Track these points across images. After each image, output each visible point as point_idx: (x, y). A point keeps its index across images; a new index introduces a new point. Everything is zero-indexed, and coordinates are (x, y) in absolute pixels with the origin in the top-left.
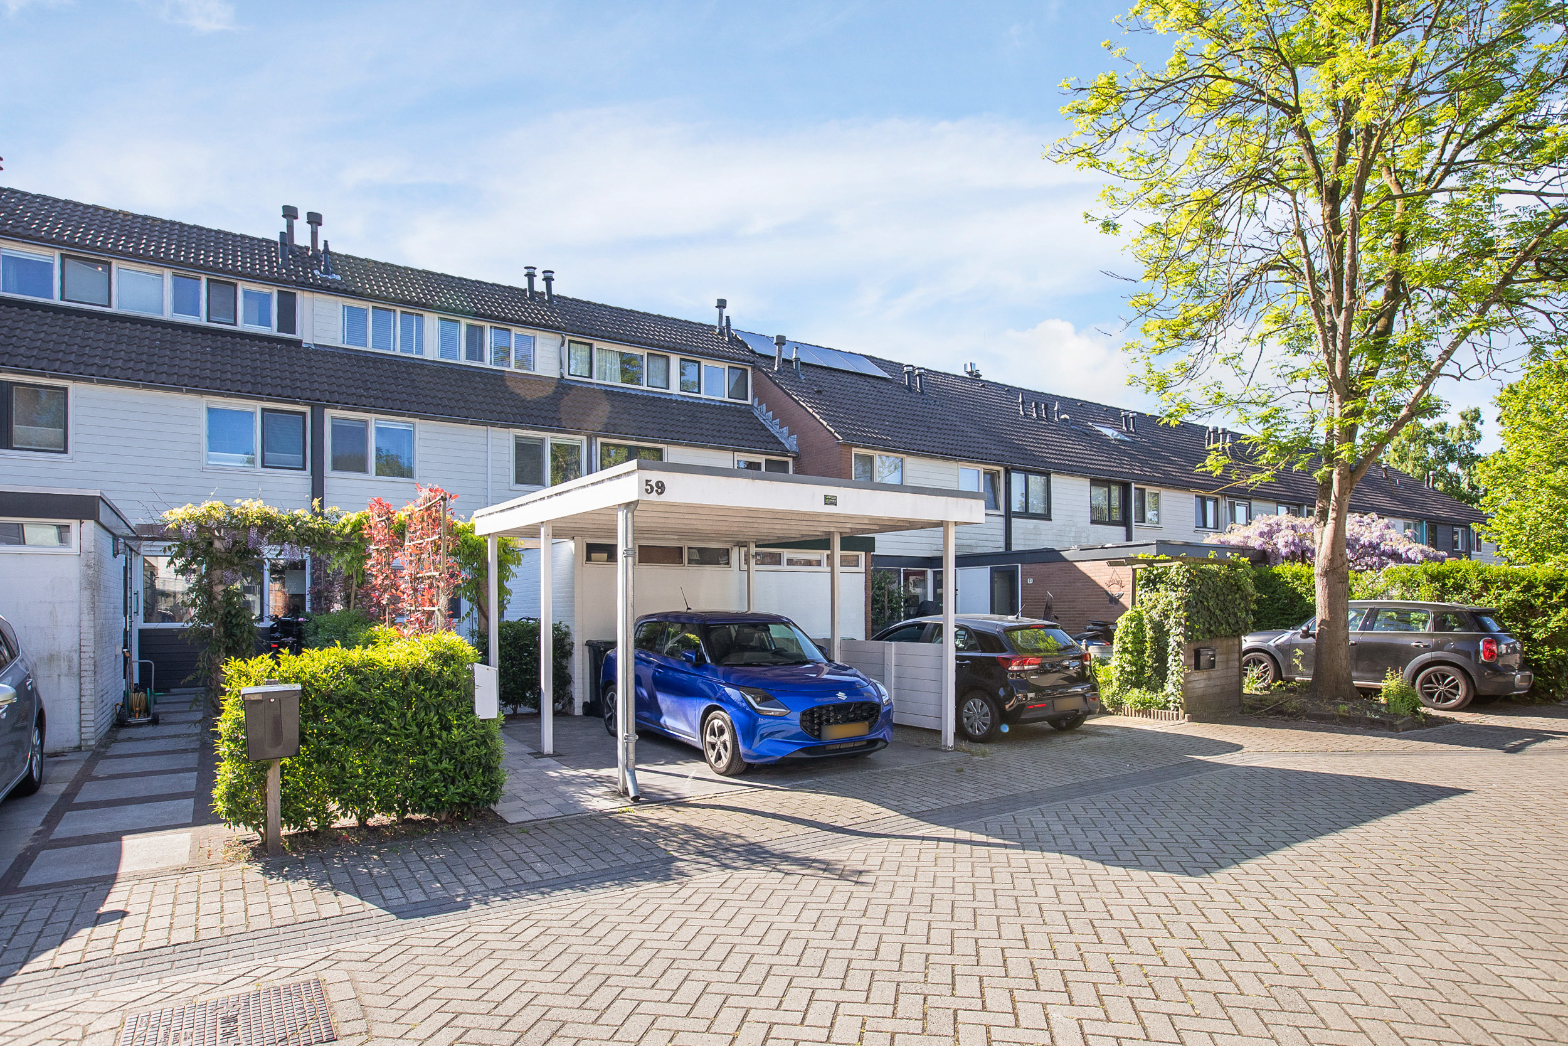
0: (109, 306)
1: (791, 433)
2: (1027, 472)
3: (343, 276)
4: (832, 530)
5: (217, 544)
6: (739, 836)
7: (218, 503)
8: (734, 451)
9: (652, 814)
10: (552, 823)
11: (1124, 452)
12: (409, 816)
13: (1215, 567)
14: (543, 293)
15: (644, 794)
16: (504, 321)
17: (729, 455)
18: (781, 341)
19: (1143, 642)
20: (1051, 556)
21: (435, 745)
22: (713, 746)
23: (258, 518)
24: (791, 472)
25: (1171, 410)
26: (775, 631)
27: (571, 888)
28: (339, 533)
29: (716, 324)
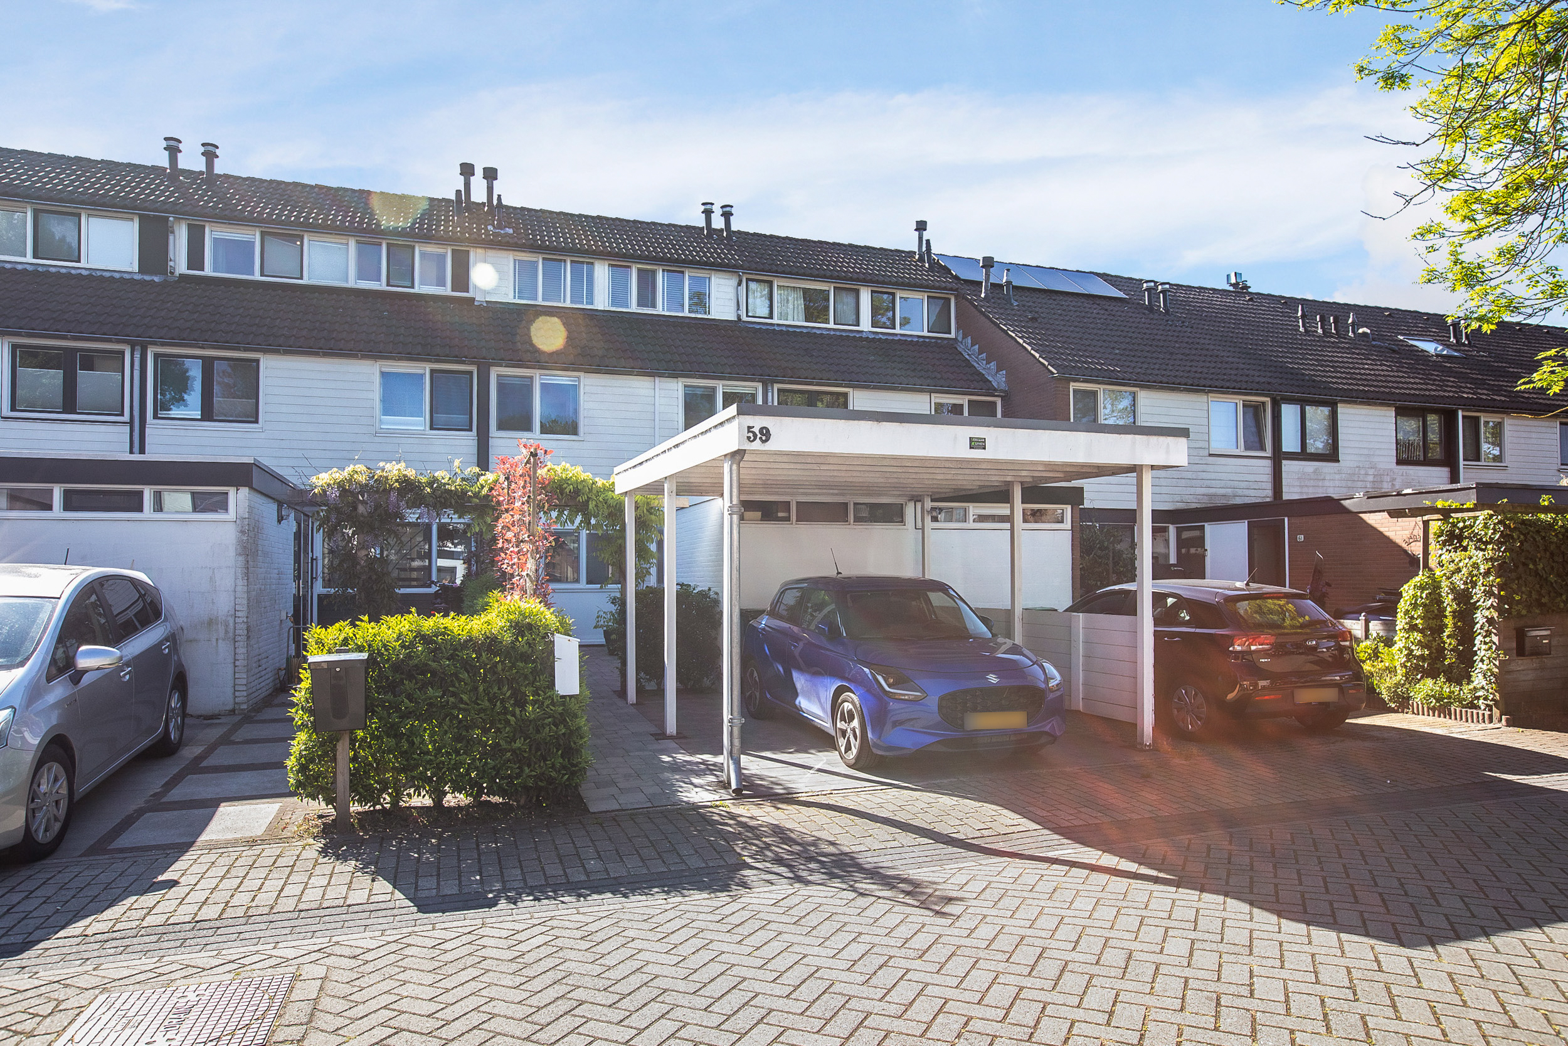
0: (301, 278)
1: (999, 369)
2: (1303, 402)
3: (516, 230)
4: (1009, 479)
5: (361, 509)
6: (832, 844)
7: (360, 467)
8: (931, 392)
9: (747, 811)
10: (633, 815)
11: (1450, 372)
12: (484, 798)
13: (1548, 517)
14: (722, 230)
15: (752, 786)
16: (676, 264)
17: (925, 397)
18: (989, 263)
19: (1441, 614)
20: (1329, 506)
21: (508, 722)
22: (844, 733)
23: (397, 481)
24: (999, 415)
25: (1482, 311)
26: (936, 598)
27: (613, 893)
28: (476, 495)
29: (916, 249)
